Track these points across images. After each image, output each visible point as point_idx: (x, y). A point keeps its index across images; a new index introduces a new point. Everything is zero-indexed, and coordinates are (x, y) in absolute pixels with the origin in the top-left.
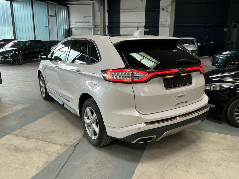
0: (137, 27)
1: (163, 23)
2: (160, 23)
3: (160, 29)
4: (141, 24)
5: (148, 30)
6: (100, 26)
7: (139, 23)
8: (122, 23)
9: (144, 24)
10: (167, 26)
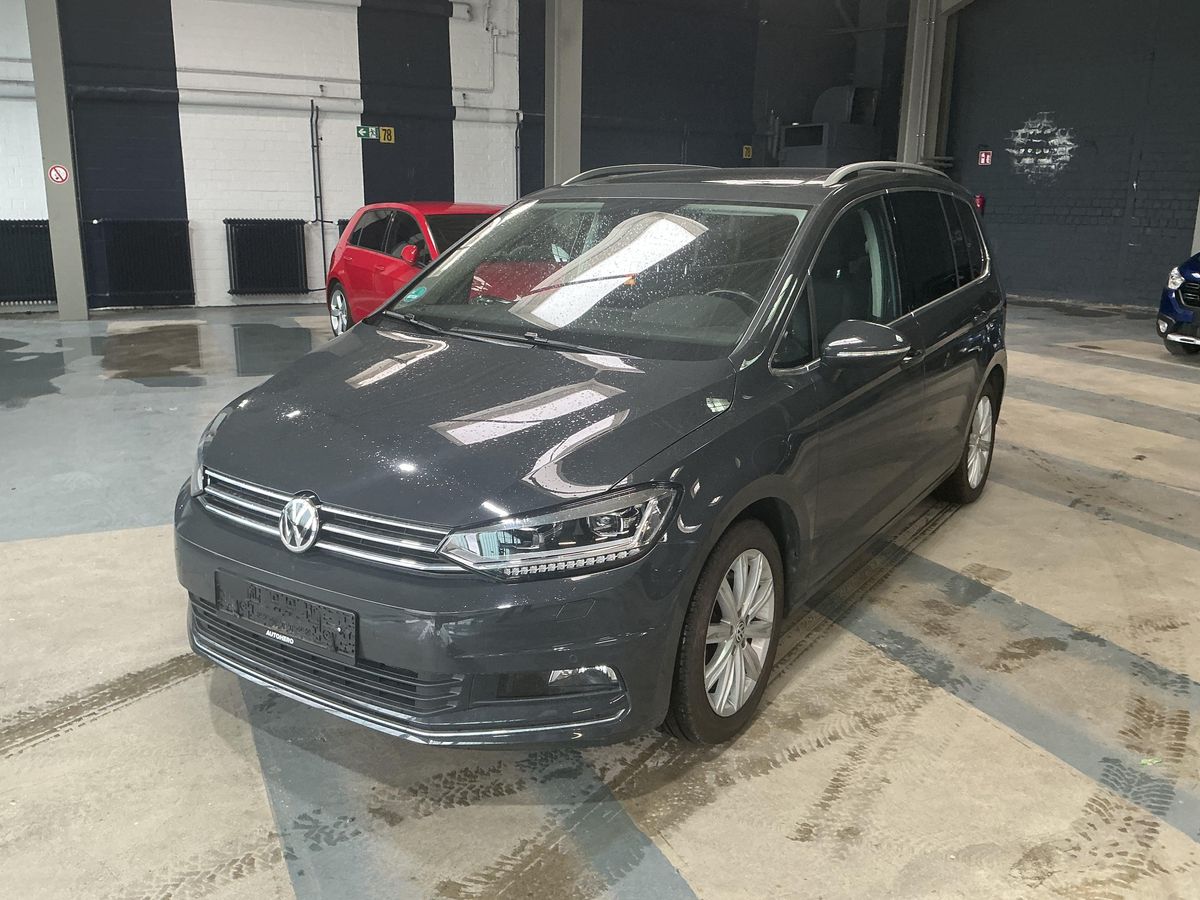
0: (315, 111)
1: (475, 99)
2: (456, 99)
3: (459, 131)
4: (333, 89)
5: (384, 135)
6: (31, 91)
7: (323, 83)
8: (186, 70)
9: (356, 91)
10: (502, 116)
